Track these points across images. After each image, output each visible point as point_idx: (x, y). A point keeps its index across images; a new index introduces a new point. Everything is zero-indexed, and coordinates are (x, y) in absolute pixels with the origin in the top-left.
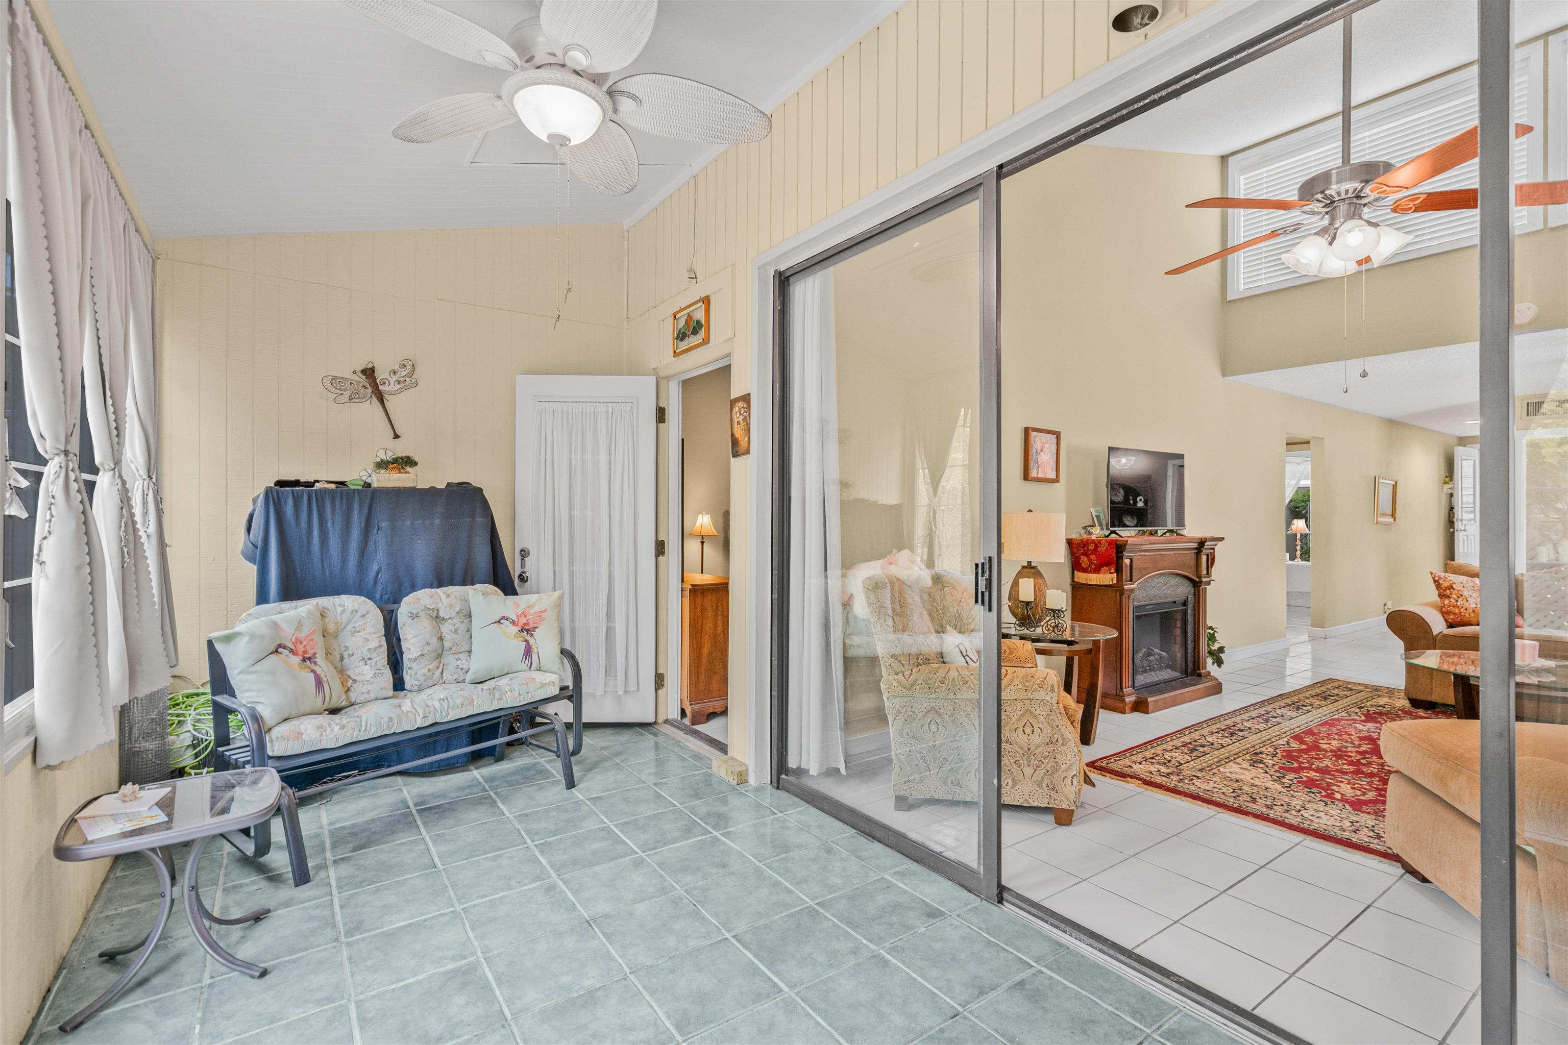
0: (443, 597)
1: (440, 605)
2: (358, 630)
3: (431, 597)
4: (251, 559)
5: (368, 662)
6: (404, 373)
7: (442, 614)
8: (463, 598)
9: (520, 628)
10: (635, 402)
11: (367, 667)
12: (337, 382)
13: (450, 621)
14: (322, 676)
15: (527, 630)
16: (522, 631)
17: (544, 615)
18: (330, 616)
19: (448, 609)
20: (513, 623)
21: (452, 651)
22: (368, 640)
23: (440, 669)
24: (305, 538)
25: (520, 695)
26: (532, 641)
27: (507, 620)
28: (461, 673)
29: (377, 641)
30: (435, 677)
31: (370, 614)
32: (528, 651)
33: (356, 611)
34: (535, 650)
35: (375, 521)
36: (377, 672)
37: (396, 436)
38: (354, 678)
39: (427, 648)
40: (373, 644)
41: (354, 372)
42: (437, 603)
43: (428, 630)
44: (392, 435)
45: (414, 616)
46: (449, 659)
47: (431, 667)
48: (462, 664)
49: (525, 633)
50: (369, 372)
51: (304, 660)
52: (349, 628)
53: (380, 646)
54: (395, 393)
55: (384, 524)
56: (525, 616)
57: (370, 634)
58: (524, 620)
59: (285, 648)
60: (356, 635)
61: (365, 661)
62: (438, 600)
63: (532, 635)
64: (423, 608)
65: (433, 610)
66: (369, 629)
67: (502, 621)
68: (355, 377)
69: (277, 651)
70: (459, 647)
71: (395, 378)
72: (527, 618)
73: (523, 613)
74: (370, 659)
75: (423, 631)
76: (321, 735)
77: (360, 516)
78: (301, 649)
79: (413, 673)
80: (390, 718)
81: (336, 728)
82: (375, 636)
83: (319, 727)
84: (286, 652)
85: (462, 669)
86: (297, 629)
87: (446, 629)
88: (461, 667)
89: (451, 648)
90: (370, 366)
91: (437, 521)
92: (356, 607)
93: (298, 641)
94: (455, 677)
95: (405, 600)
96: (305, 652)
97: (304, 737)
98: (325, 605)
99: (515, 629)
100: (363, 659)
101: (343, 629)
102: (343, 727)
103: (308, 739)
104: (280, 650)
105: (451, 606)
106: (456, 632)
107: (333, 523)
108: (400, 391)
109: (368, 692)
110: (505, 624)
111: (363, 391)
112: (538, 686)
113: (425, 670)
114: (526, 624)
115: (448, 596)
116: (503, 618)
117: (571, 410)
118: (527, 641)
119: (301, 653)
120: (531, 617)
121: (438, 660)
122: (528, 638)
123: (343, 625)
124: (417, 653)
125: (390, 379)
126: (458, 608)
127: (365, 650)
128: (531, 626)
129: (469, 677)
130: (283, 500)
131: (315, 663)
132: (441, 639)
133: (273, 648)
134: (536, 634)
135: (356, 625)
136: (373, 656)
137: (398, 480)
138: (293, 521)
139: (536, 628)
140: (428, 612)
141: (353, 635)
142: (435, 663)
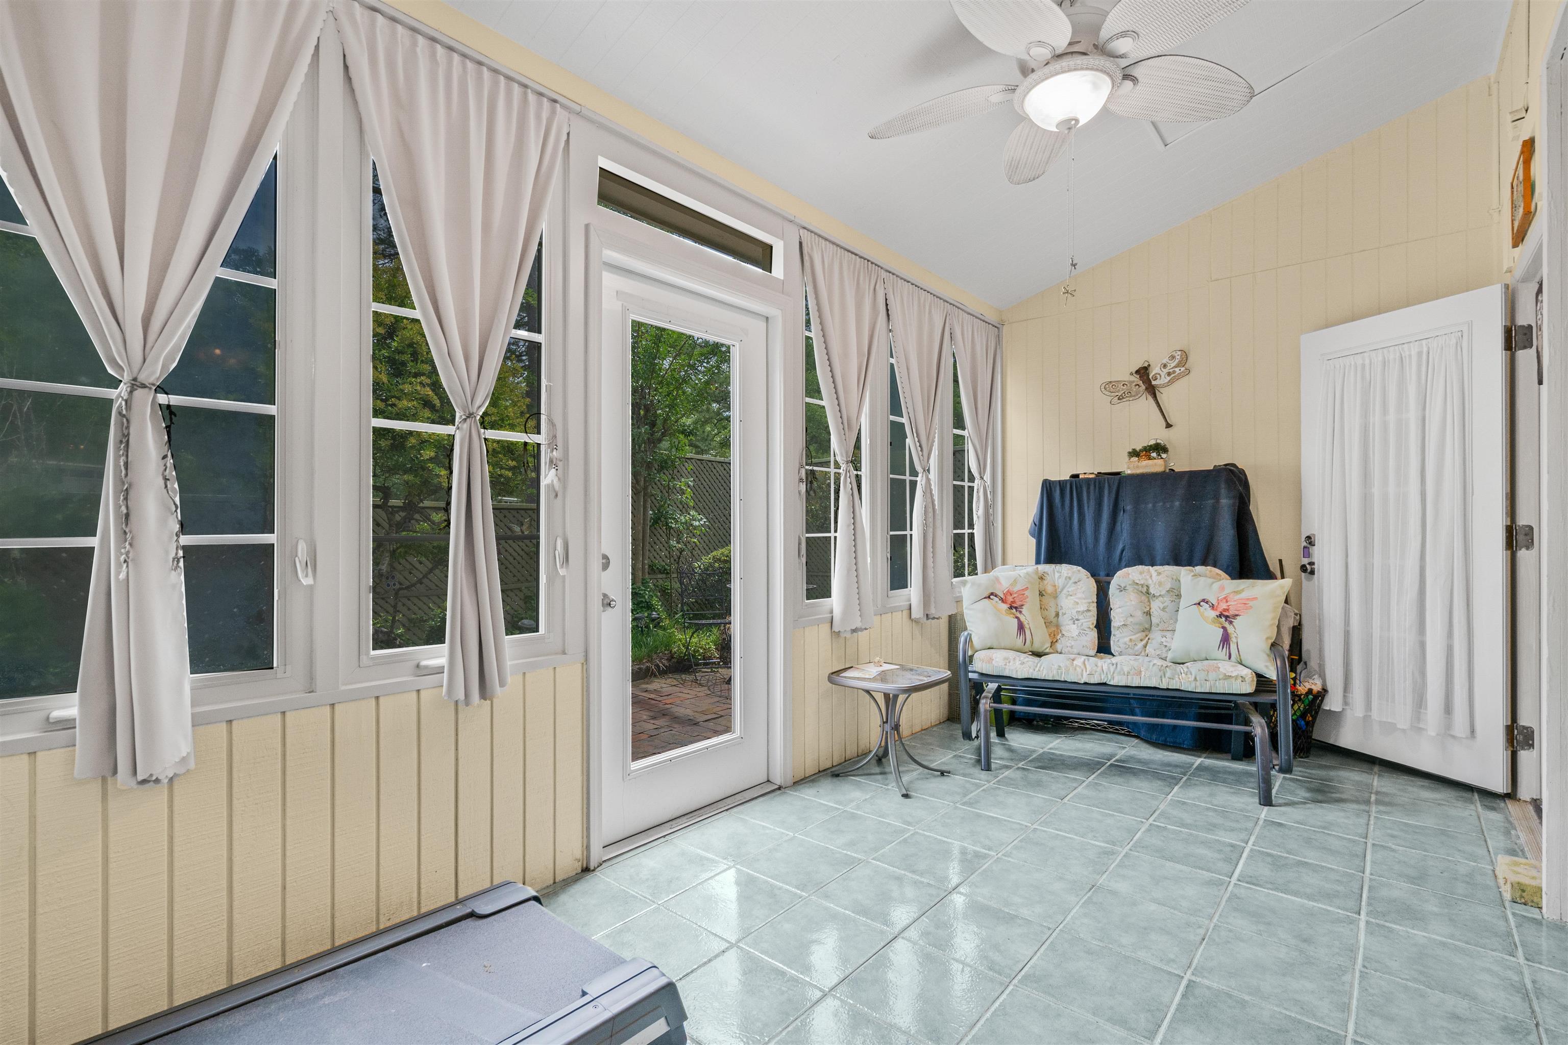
0: (1154, 574)
1: (1150, 582)
2: (1071, 593)
3: (1141, 573)
4: (1033, 536)
5: (1076, 622)
6: (1173, 365)
7: (1152, 591)
8: (1175, 577)
9: (1218, 613)
10: (1465, 329)
11: (1075, 626)
12: (1110, 386)
13: (1161, 599)
14: (1025, 623)
15: (1226, 617)
16: (1220, 616)
17: (1251, 603)
18: (1048, 580)
19: (1157, 586)
20: (1212, 607)
21: (1160, 628)
22: (1078, 603)
23: (1144, 642)
24: (1068, 519)
25: (1195, 679)
26: (1230, 629)
27: (1207, 603)
28: (1164, 650)
29: (1086, 605)
30: (1136, 648)
31: (1081, 582)
32: (1226, 639)
33: (1070, 578)
34: (1234, 640)
35: (1121, 504)
36: (1081, 631)
37: (1169, 426)
38: (1064, 633)
39: (1131, 619)
40: (1083, 607)
41: (1131, 374)
42: (1146, 580)
43: (1133, 603)
44: (1164, 424)
45: (1122, 589)
46: (1156, 636)
47: (1133, 637)
48: (1166, 642)
49: (1224, 619)
50: (1143, 372)
51: (1011, 608)
52: (1065, 591)
53: (1088, 611)
54: (1164, 386)
55: (1128, 508)
56: (1227, 601)
57: (1080, 598)
58: (1224, 606)
59: (996, 596)
60: (1069, 597)
61: (1075, 621)
62: (1148, 577)
63: (1231, 623)
64: (1130, 582)
65: (1142, 585)
66: (1080, 595)
67: (1202, 603)
68: (1132, 378)
69: (989, 597)
70: (1166, 625)
71: (1166, 371)
72: (1228, 604)
73: (1225, 598)
74: (1078, 620)
75: (1128, 604)
76: (1006, 665)
77: (1109, 500)
78: (1010, 599)
79: (1116, 640)
80: (1060, 666)
81: (1018, 663)
82: (1084, 601)
83: (1006, 659)
84: (996, 599)
85: (1166, 646)
86: (1011, 585)
87: (1156, 606)
88: (1165, 644)
89: (1158, 625)
90: (1146, 365)
91: (1177, 503)
92: (1070, 575)
93: (1010, 593)
94: (1158, 652)
95: (1119, 573)
96: (1013, 602)
97: (994, 662)
98: (1046, 571)
99: (1213, 614)
100: (1073, 618)
101: (1061, 592)
102: (1023, 663)
103: (996, 665)
104: (992, 597)
105: (1160, 584)
106: (1164, 609)
107: (1088, 507)
108: (1171, 382)
109: (1072, 647)
110: (1204, 607)
111: (1135, 389)
112: (1221, 677)
113: (1127, 639)
114: (1225, 610)
115: (1159, 574)
116: (1203, 600)
117: (1367, 362)
118: (1224, 628)
119: (1009, 602)
120: (1233, 603)
121: (1144, 634)
122: (1227, 625)
123: (1060, 588)
124: (1120, 621)
125: (1161, 372)
126: (1168, 586)
127: (1074, 611)
128: (1231, 612)
129: (1170, 656)
130: (1053, 489)
131: (1020, 612)
132: (1148, 614)
133: (986, 594)
134: (1236, 622)
135: (1070, 590)
136: (1080, 618)
137: (1146, 466)
138: (1059, 505)
139: (1237, 615)
140: (1136, 587)
141: (1067, 598)
142: (1140, 635)
